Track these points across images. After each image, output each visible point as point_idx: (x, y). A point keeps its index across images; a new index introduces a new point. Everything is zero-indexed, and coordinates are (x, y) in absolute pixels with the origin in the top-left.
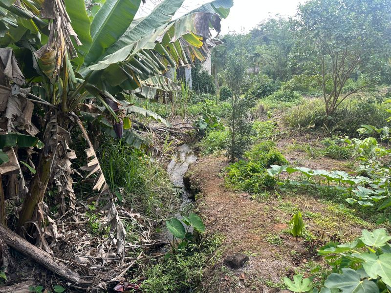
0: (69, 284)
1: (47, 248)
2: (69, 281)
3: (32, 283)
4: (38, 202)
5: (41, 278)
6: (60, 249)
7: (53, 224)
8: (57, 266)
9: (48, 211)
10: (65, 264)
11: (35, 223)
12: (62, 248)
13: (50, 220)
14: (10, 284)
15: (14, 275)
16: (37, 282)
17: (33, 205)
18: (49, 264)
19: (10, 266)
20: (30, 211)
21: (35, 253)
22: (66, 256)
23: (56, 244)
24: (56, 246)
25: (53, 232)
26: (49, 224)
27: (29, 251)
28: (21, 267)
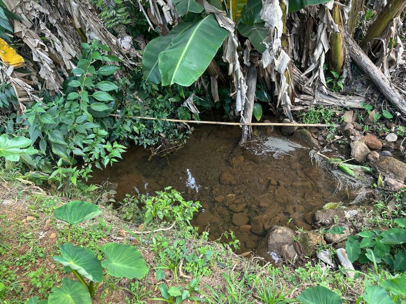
0: (399, 114)
1: (386, 71)
2: (400, 111)
3: (363, 100)
4: (395, 17)
5: (372, 98)
6: (399, 76)
7: (400, 46)
8: (392, 93)
9: (400, 30)
10: (401, 93)
11: (383, 41)
12: (401, 76)
13: (399, 41)
14: (344, 94)
15: (348, 87)
16: (367, 100)
17: (388, 20)
18: (384, 87)
19: (347, 78)
20: (383, 26)
21: (374, 73)
22: (404, 85)
23: (395, 70)
24: (395, 72)
25: (396, 56)
26: (396, 46)
27: (369, 69)
28: (356, 83)
